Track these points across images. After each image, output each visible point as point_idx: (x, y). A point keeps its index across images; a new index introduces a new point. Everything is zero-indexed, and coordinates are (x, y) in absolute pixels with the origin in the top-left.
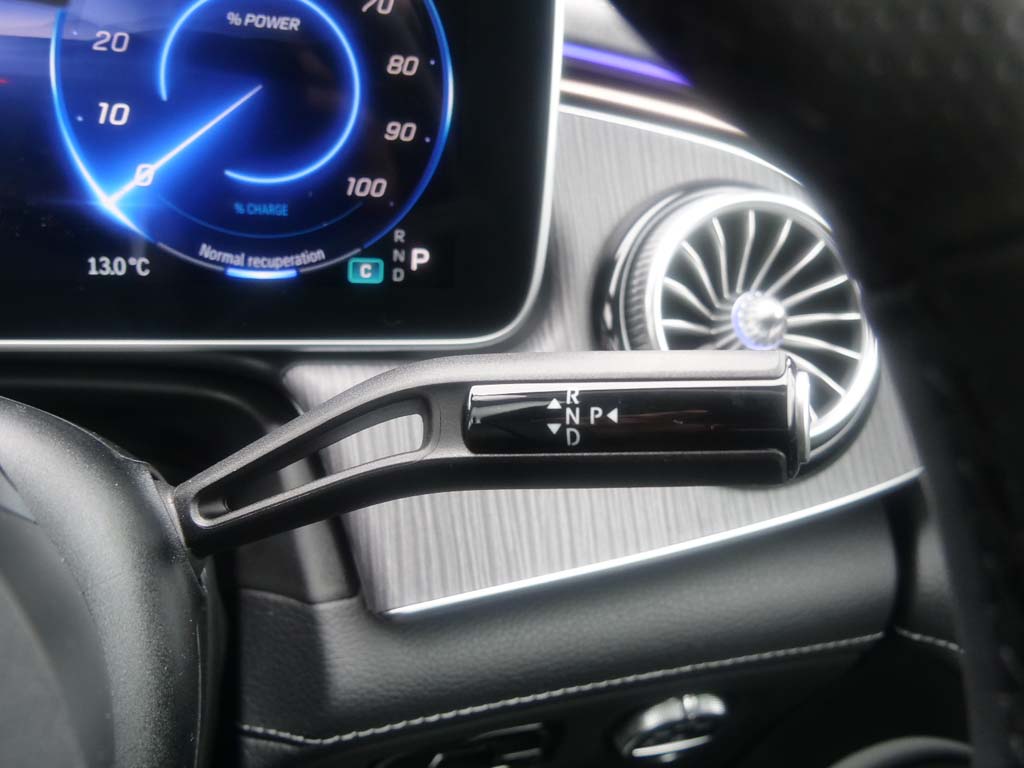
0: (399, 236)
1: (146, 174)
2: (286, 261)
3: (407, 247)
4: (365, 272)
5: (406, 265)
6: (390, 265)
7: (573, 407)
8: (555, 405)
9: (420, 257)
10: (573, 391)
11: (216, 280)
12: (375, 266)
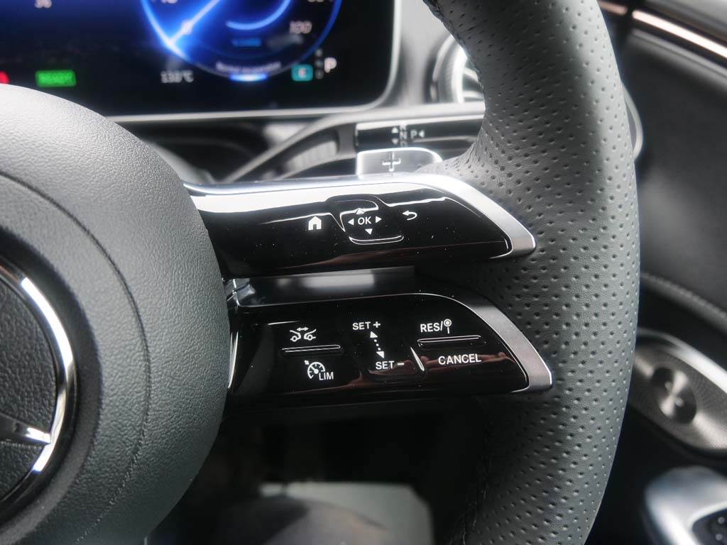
0: (319, 53)
1: (188, 27)
2: (261, 69)
3: (323, 59)
4: (302, 74)
5: (323, 68)
6: (315, 69)
7: (403, 131)
8: (395, 131)
9: (330, 64)
10: (404, 124)
11: (225, 82)
12: (307, 71)
